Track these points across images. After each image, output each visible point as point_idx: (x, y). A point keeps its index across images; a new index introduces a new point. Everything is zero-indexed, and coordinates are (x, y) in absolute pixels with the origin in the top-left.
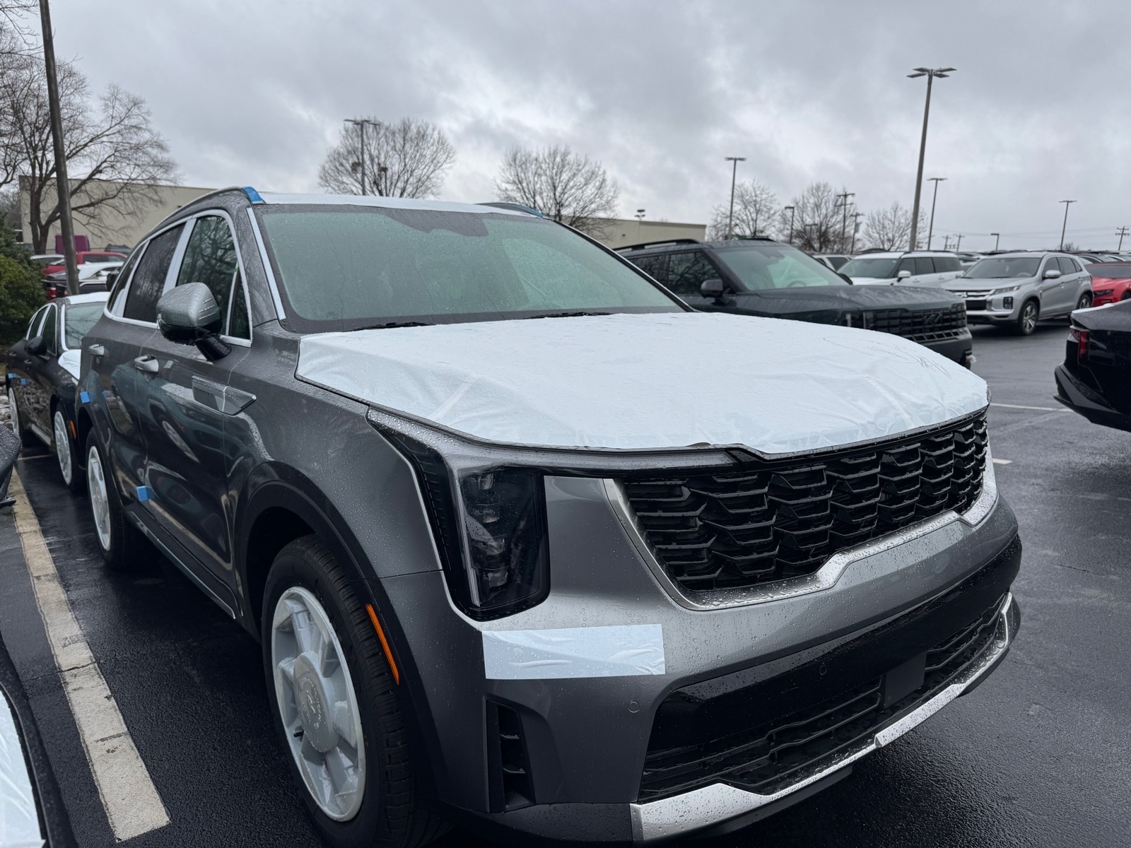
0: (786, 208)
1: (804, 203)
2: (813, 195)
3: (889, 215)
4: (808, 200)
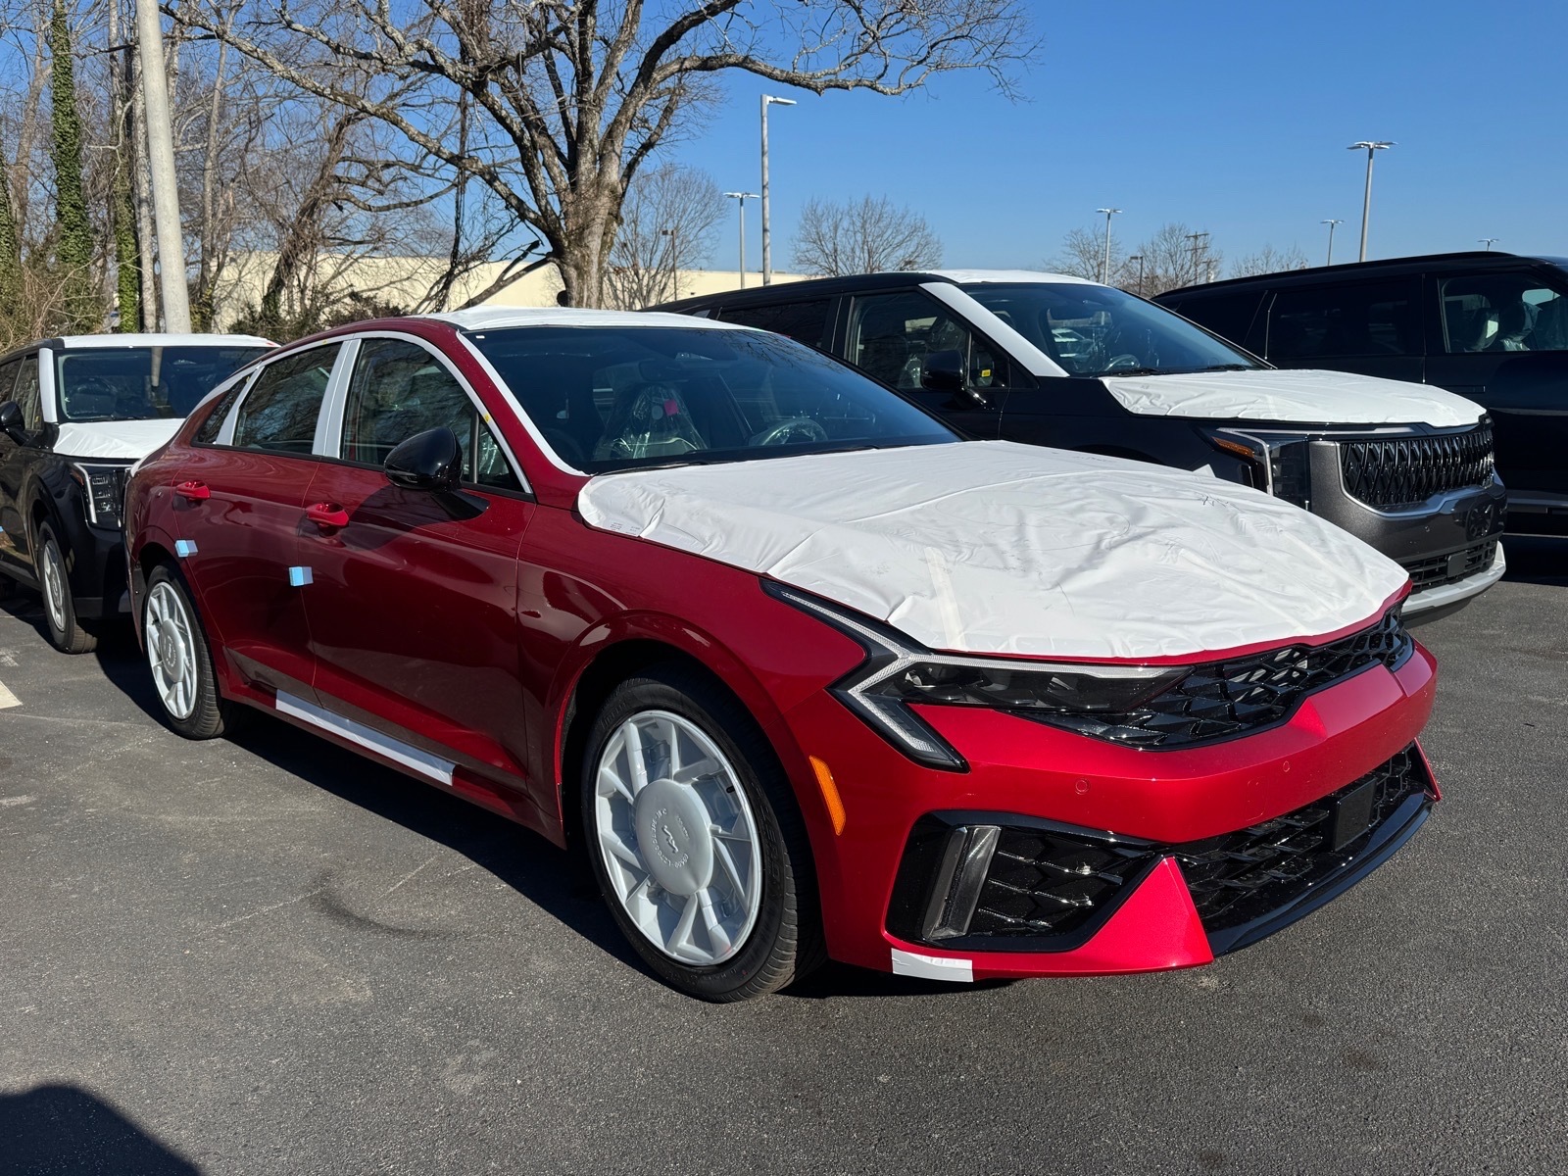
0: (1132, 258)
1: (1155, 251)
2: (1166, 240)
4: (1157, 244)
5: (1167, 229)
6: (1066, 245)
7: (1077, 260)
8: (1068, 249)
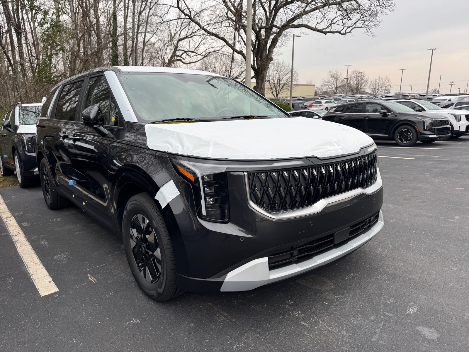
0: (345, 79)
2: (354, 74)
3: (377, 81)
5: (354, 71)
6: (328, 75)
7: (331, 79)
8: (328, 76)
